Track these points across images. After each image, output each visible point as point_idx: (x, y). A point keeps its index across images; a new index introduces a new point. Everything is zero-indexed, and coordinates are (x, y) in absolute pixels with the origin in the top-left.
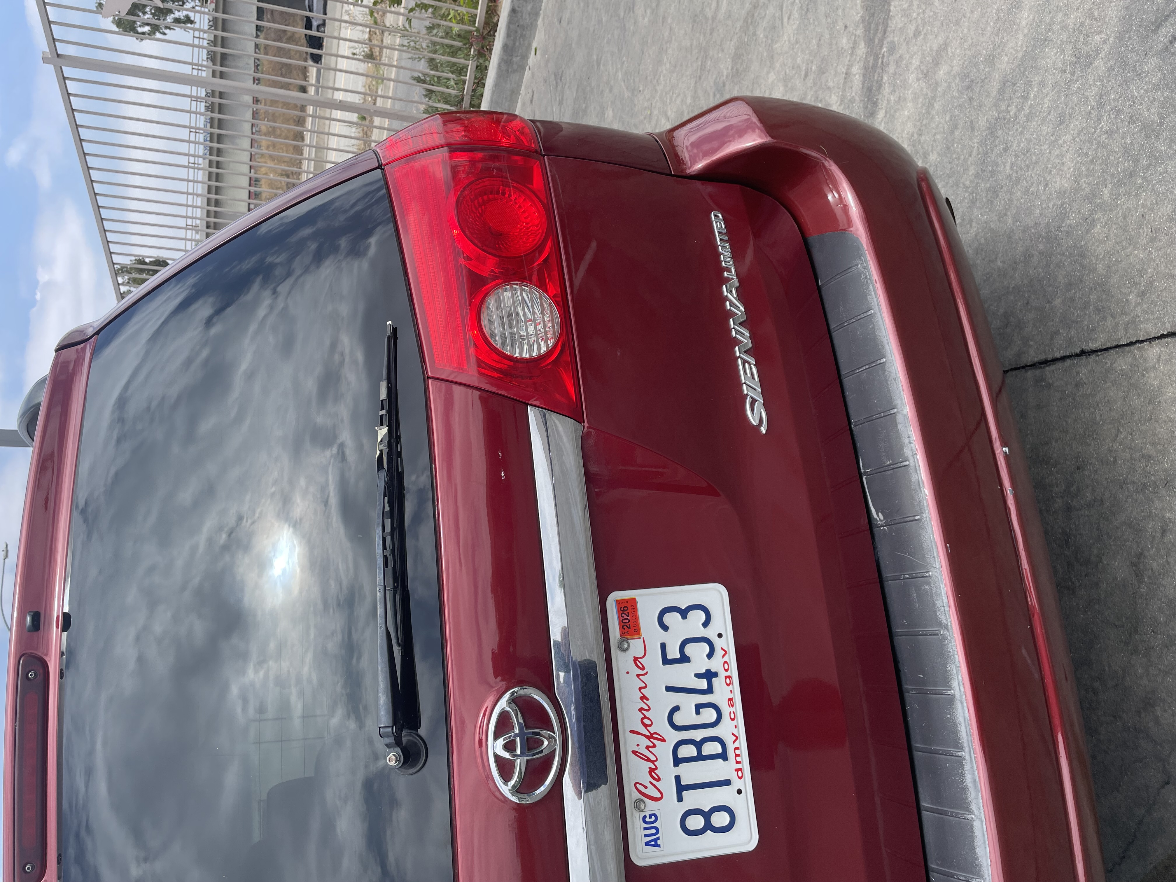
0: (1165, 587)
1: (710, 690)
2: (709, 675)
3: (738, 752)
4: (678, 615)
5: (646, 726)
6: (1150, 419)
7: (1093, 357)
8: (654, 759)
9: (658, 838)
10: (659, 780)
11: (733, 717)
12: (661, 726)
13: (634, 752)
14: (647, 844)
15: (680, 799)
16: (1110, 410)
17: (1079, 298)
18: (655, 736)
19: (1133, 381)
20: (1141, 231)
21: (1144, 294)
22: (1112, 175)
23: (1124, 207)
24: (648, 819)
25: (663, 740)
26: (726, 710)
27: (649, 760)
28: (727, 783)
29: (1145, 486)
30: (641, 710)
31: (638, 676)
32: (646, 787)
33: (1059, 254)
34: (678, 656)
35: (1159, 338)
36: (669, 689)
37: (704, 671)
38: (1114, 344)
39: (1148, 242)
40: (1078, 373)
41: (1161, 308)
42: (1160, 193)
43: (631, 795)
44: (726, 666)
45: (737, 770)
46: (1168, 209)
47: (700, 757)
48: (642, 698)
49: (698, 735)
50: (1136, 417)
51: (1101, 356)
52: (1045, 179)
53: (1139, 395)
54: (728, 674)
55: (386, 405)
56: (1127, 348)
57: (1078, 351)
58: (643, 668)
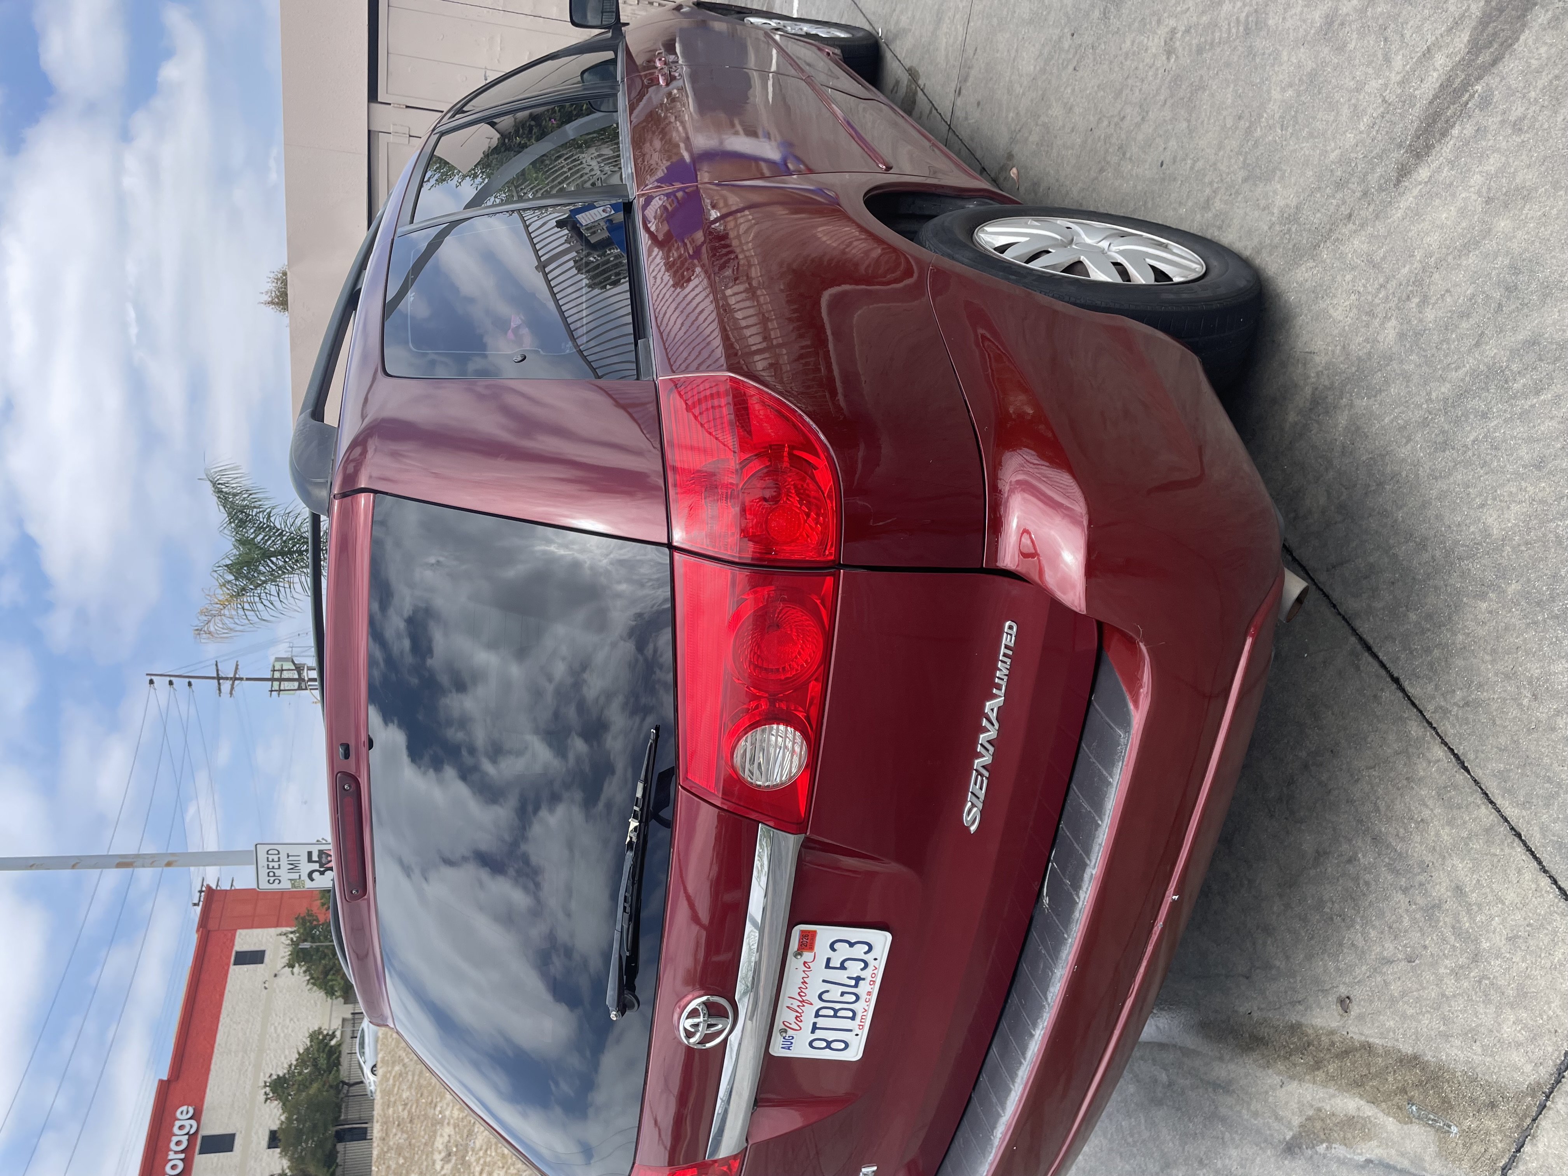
0: (1325, 889)
1: (856, 986)
2: (858, 979)
3: (863, 1018)
4: (847, 945)
5: (801, 996)
6: (1399, 789)
7: (1401, 695)
8: (801, 1012)
9: (791, 1046)
10: (801, 1022)
11: (867, 1001)
12: (812, 995)
13: (788, 1007)
14: (782, 1047)
15: (813, 1032)
16: (1381, 746)
17: (1428, 637)
18: (805, 1002)
19: (1410, 750)
20: (1507, 657)
21: (1467, 704)
22: (1529, 580)
23: (1513, 620)
24: (787, 1037)
25: (811, 1005)
26: (863, 997)
27: (797, 1012)
28: (851, 1030)
29: (1360, 821)
30: (800, 988)
31: (804, 972)
32: (790, 1024)
33: (1444, 581)
34: (839, 966)
35: (1449, 748)
36: (824, 981)
37: (855, 976)
38: (1421, 707)
39: (1502, 673)
40: (1382, 690)
41: (1468, 731)
42: (1542, 650)
43: (778, 1025)
44: (873, 976)
45: (859, 1026)
46: (1537, 671)
47: (835, 1016)
48: (803, 983)
49: (837, 1006)
50: (1392, 774)
51: (1406, 702)
52: (1486, 500)
53: (1405, 764)
54: (873, 980)
55: (640, 803)
56: (1425, 724)
57: (1396, 675)
58: (809, 968)
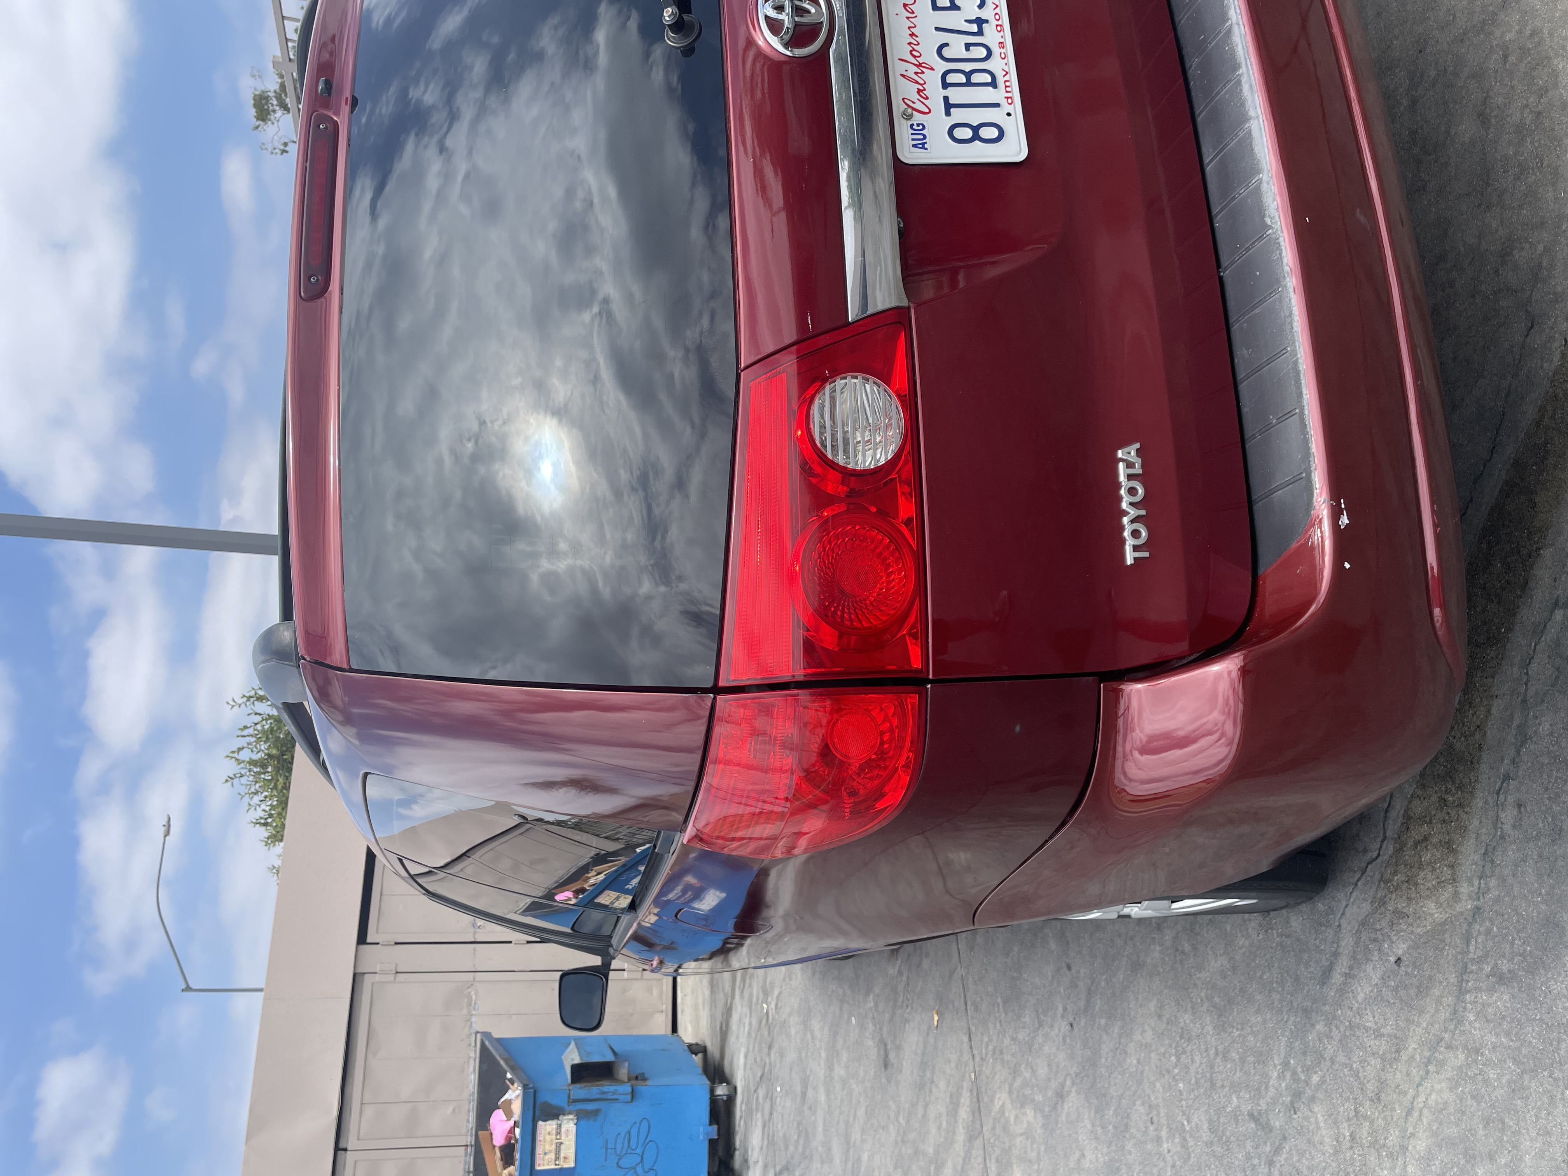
1: (980, 33)
2: (980, 22)
3: (1007, 84)
5: (915, 57)
8: (923, 82)
9: (926, 143)
10: (927, 98)
11: (1003, 56)
12: (930, 56)
13: (903, 76)
14: (914, 146)
15: (948, 113)
18: (923, 65)
24: (915, 127)
25: (932, 69)
26: (996, 50)
27: (917, 82)
28: (997, 105)
30: (910, 44)
31: (908, 18)
32: (914, 103)
34: (948, 5)
36: (937, 29)
37: (974, 18)
43: (898, 107)
44: (997, 17)
45: (1007, 98)
47: (969, 84)
48: (910, 35)
49: (968, 67)
54: (999, 23)
58: (913, 13)
